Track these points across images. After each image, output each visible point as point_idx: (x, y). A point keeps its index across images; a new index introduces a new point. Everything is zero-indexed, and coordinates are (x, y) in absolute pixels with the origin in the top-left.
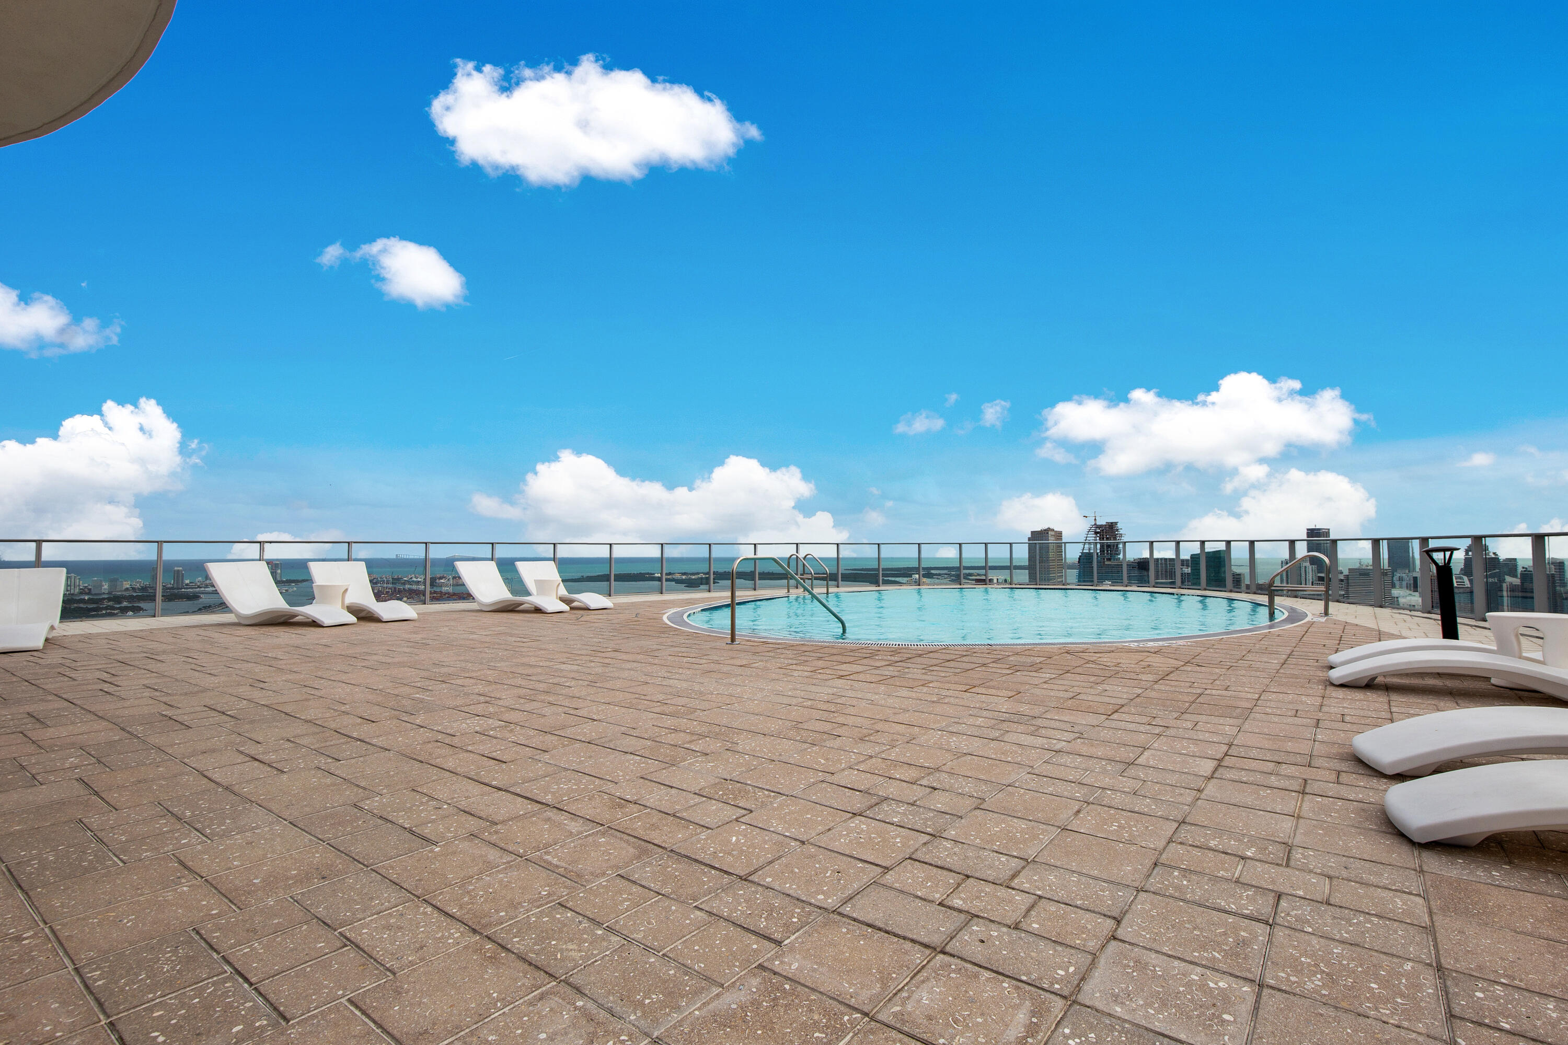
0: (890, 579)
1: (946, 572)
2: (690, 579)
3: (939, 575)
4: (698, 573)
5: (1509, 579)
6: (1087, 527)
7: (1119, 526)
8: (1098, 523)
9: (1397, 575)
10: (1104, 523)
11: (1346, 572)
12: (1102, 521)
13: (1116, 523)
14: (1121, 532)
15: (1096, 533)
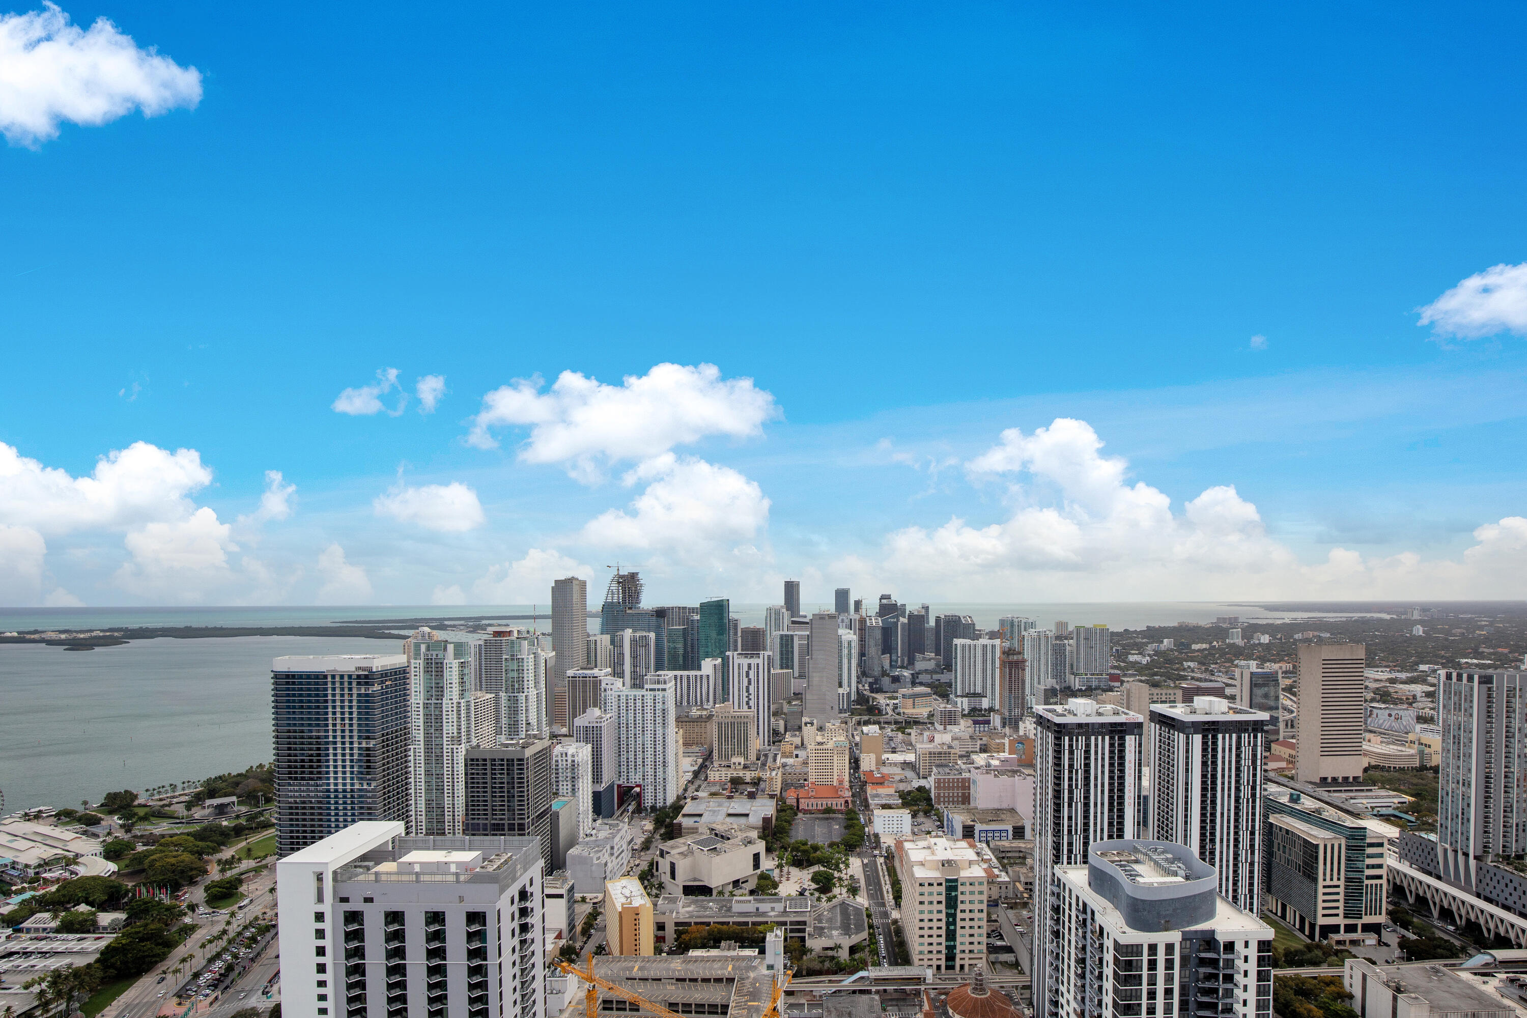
0: (393, 632)
1: (462, 622)
2: (74, 639)
3: (454, 626)
4: (92, 631)
5: (901, 619)
6: (611, 577)
7: (640, 576)
8: (621, 573)
9: (841, 618)
10: (626, 574)
11: (810, 617)
12: (624, 572)
13: (637, 574)
14: (642, 582)
15: (619, 583)
